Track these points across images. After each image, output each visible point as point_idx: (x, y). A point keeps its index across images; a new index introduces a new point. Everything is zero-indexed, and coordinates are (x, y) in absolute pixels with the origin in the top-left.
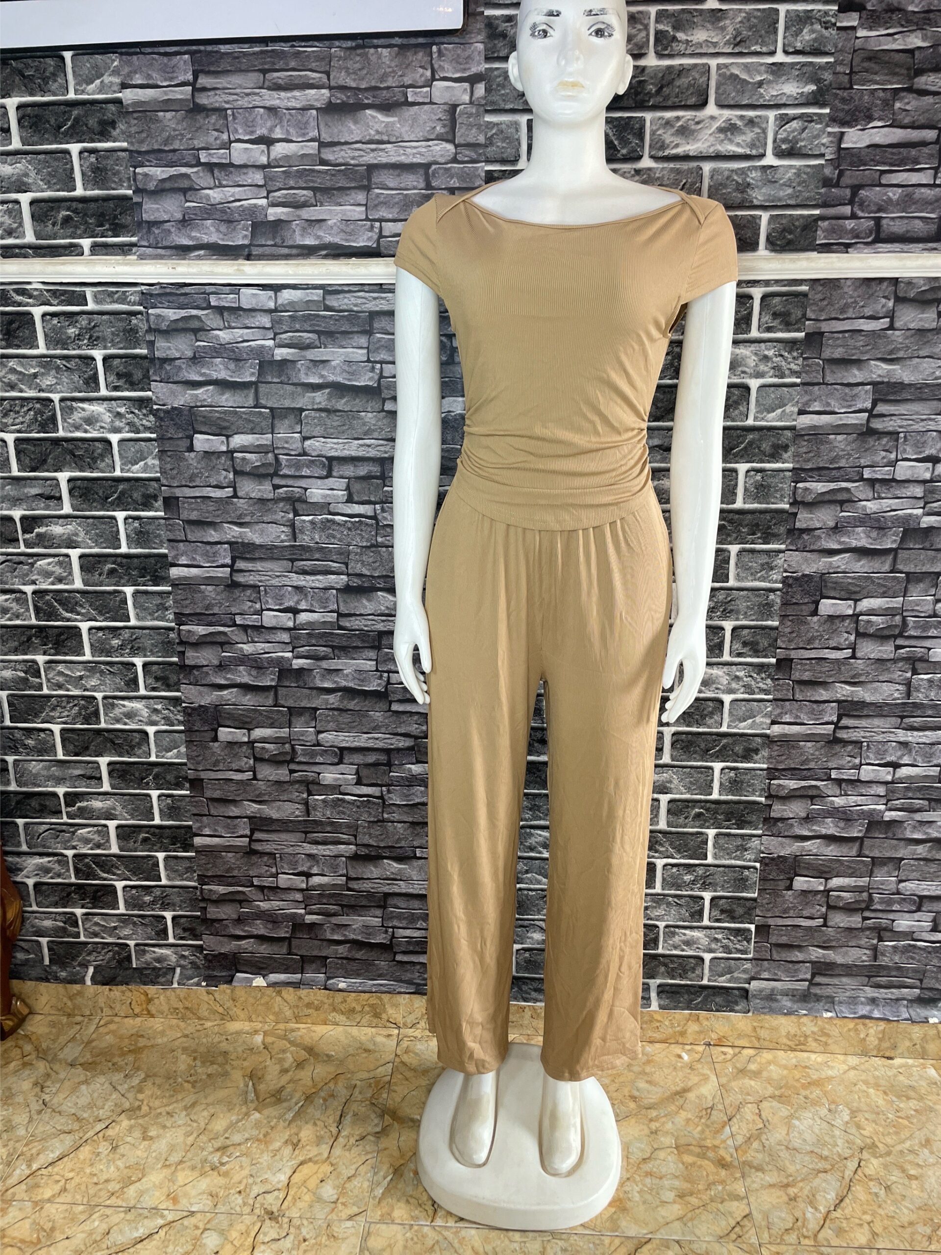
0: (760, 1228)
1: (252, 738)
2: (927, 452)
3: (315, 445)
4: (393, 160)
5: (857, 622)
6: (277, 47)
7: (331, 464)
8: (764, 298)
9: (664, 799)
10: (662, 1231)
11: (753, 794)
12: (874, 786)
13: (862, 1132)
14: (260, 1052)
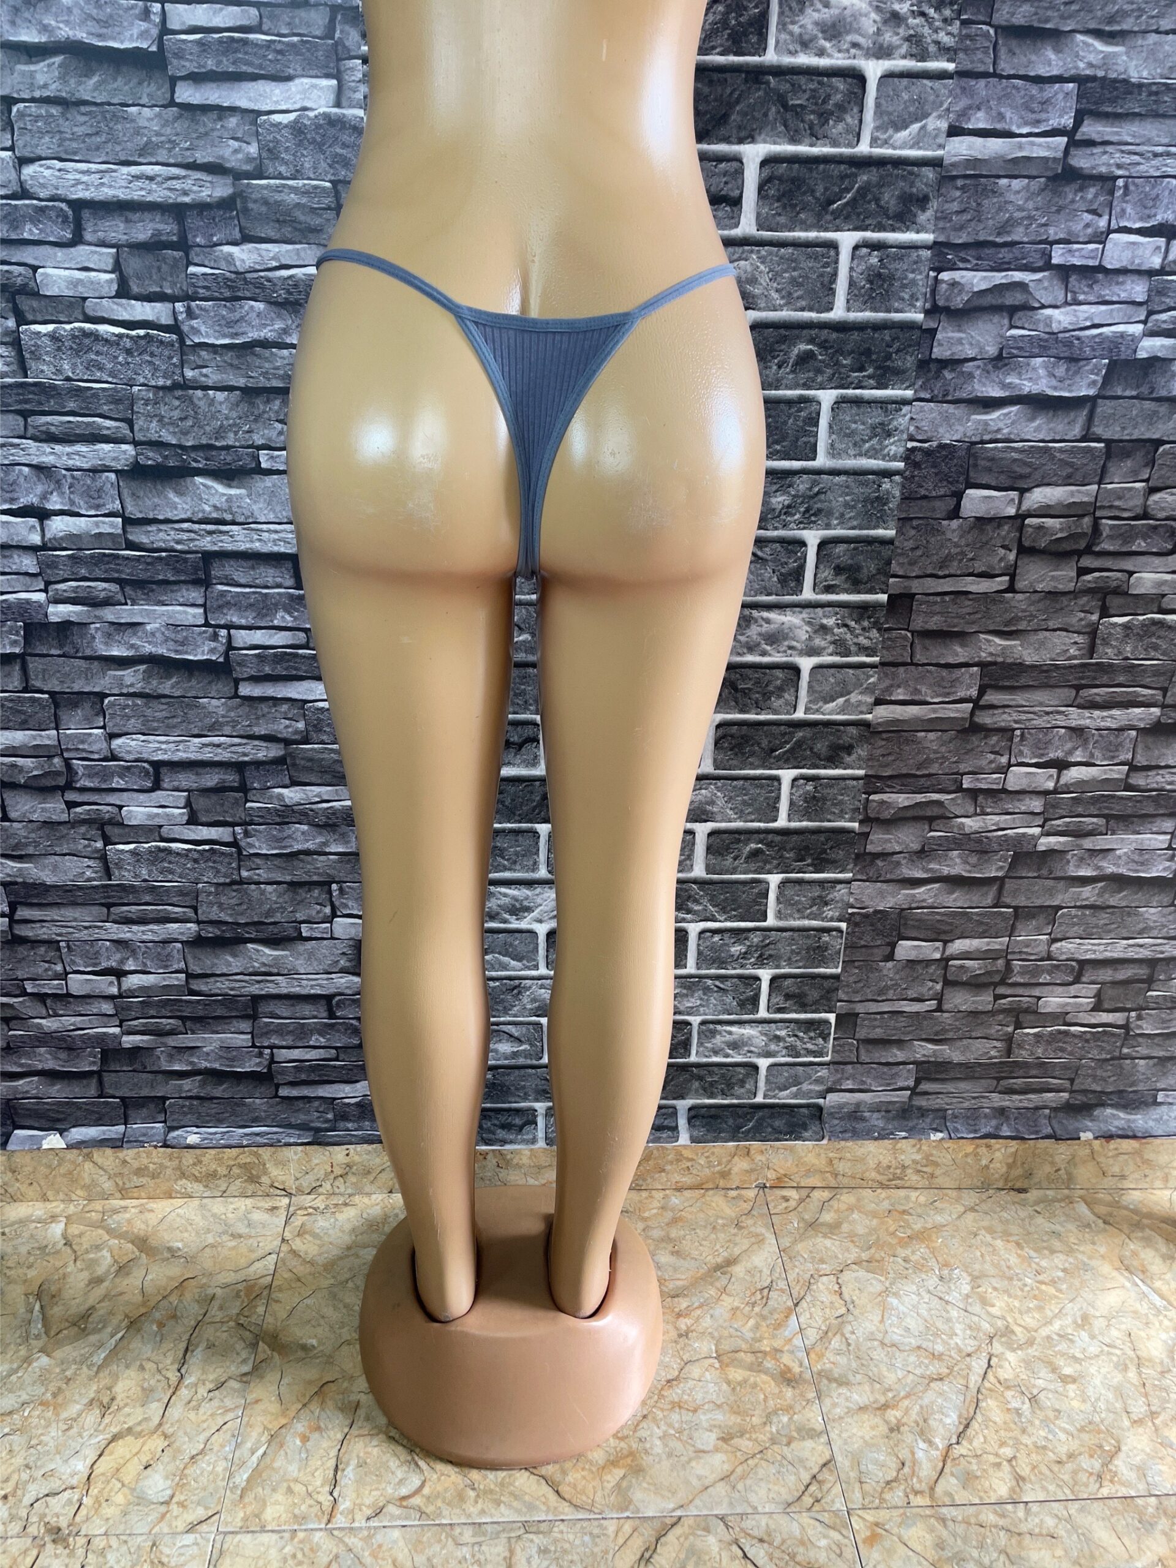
0: (848, 1483)
2: (1159, 218)
3: (43, 176)
5: (1022, 528)
7: (78, 217)
9: (702, 830)
10: (697, 1502)
11: (841, 817)
12: (1027, 801)
13: (990, 1309)
14: (58, 1252)
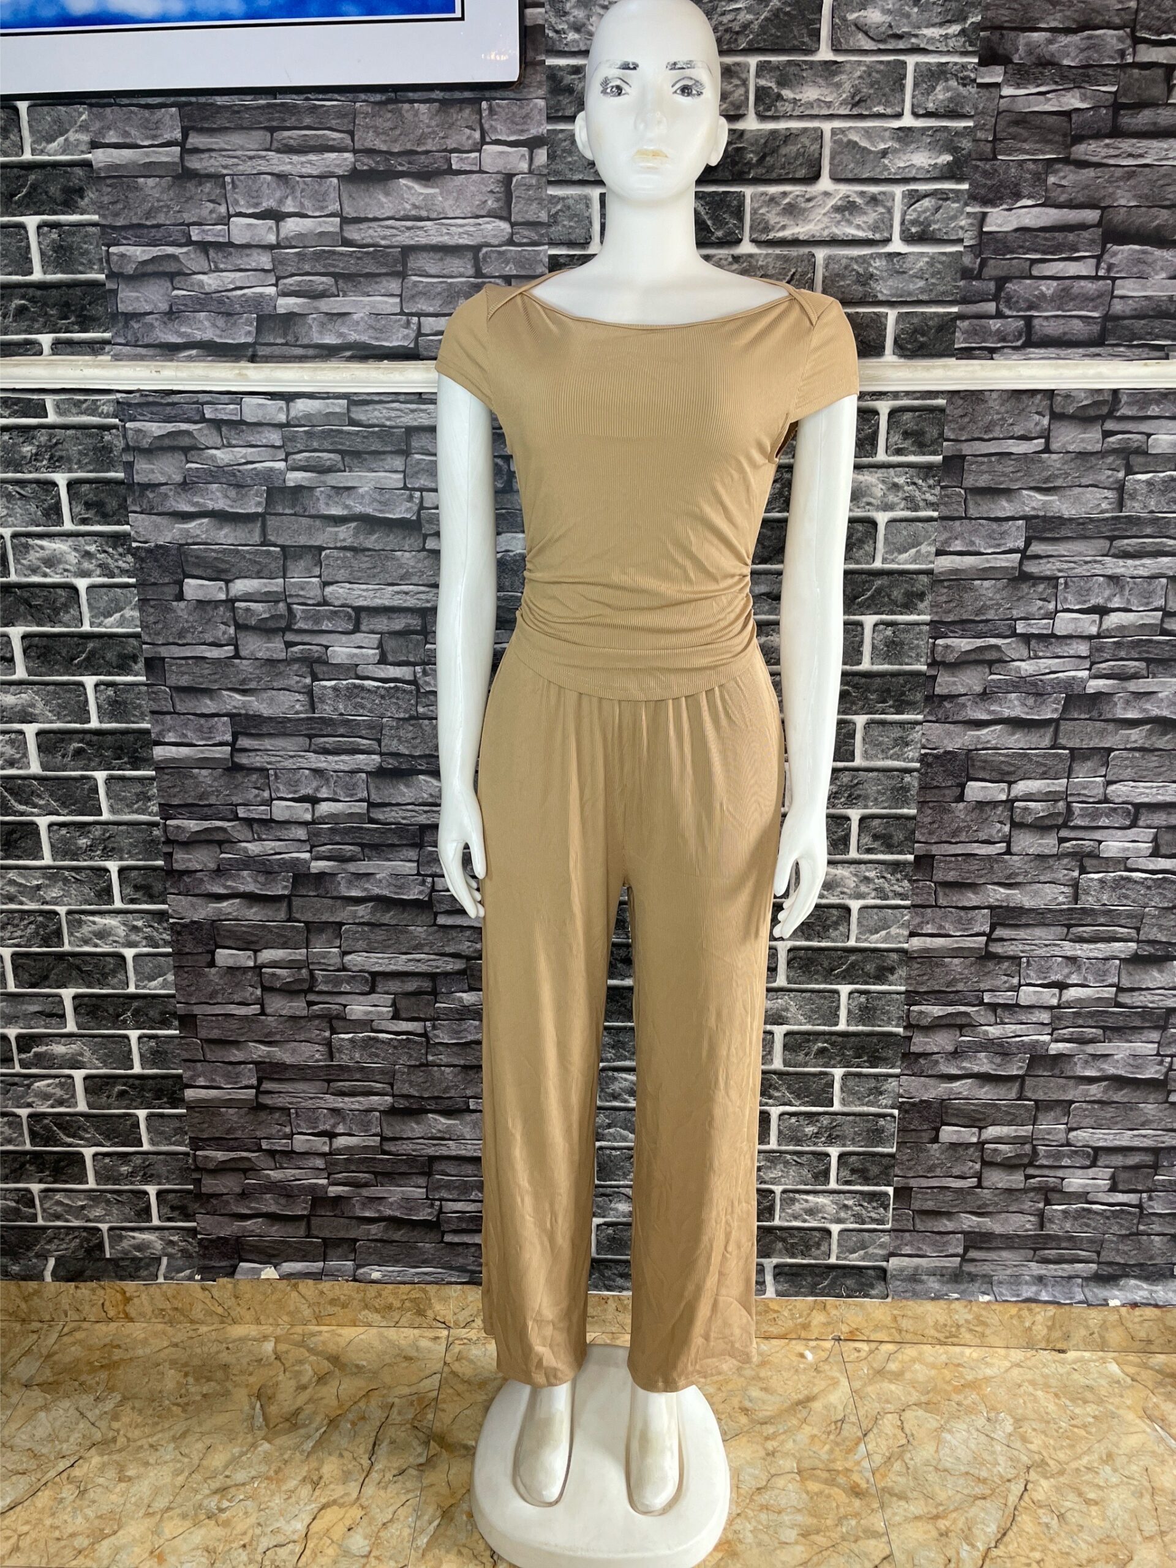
1: (259, 962)
2: (1093, 602)
3: (338, 593)
4: (435, 240)
5: (1012, 809)
6: (288, 100)
7: (358, 617)
8: (892, 413)
9: (779, 1031)
11: (889, 1024)
12: (1036, 1012)
13: (1029, 1446)
14: (270, 1364)
